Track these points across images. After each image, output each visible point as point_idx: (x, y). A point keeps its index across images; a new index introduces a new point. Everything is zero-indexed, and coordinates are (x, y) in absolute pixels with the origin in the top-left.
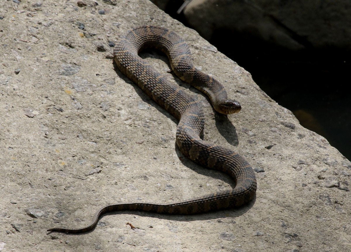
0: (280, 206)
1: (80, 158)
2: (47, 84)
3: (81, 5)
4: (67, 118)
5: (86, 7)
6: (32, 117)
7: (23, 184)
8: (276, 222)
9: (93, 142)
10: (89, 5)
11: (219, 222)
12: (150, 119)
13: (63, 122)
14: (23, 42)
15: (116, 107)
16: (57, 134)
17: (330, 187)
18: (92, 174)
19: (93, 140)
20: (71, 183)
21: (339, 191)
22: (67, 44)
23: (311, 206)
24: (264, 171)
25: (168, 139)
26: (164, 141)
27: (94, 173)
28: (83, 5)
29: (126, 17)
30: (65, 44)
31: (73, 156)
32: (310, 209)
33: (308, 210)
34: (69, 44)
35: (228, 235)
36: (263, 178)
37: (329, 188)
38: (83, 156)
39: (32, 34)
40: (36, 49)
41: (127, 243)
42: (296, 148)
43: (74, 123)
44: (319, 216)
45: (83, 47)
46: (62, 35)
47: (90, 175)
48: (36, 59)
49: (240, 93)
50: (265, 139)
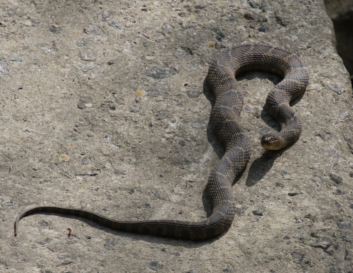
0: (242, 251)
1: (87, 157)
2: (127, 82)
3: (249, 17)
4: (112, 117)
5: (252, 20)
6: (81, 109)
7: (3, 167)
8: (221, 265)
9: (118, 145)
10: (257, 20)
11: (163, 250)
12: (193, 138)
13: (104, 120)
14: (144, 37)
15: (172, 119)
16: (90, 130)
17: (315, 247)
18: (83, 175)
19: (119, 145)
20: (52, 178)
21: (322, 253)
22: (189, 49)
23: (274, 260)
24: (262, 215)
25: (191, 160)
26: (185, 162)
27: (86, 174)
28: (250, 18)
29: (282, 39)
30: (186, 49)
31: (83, 154)
32: (271, 261)
33: (266, 262)
34: (191, 50)
35: (158, 265)
36: (254, 221)
37: (313, 248)
38: (91, 156)
39: (162, 32)
40: (152, 47)
41: (48, 247)
42: (320, 202)
43: (114, 123)
44: (274, 270)
45: (201, 56)
46: (191, 39)
47: (80, 175)
48: (142, 55)
49: (321, 137)
50: (297, 186)
